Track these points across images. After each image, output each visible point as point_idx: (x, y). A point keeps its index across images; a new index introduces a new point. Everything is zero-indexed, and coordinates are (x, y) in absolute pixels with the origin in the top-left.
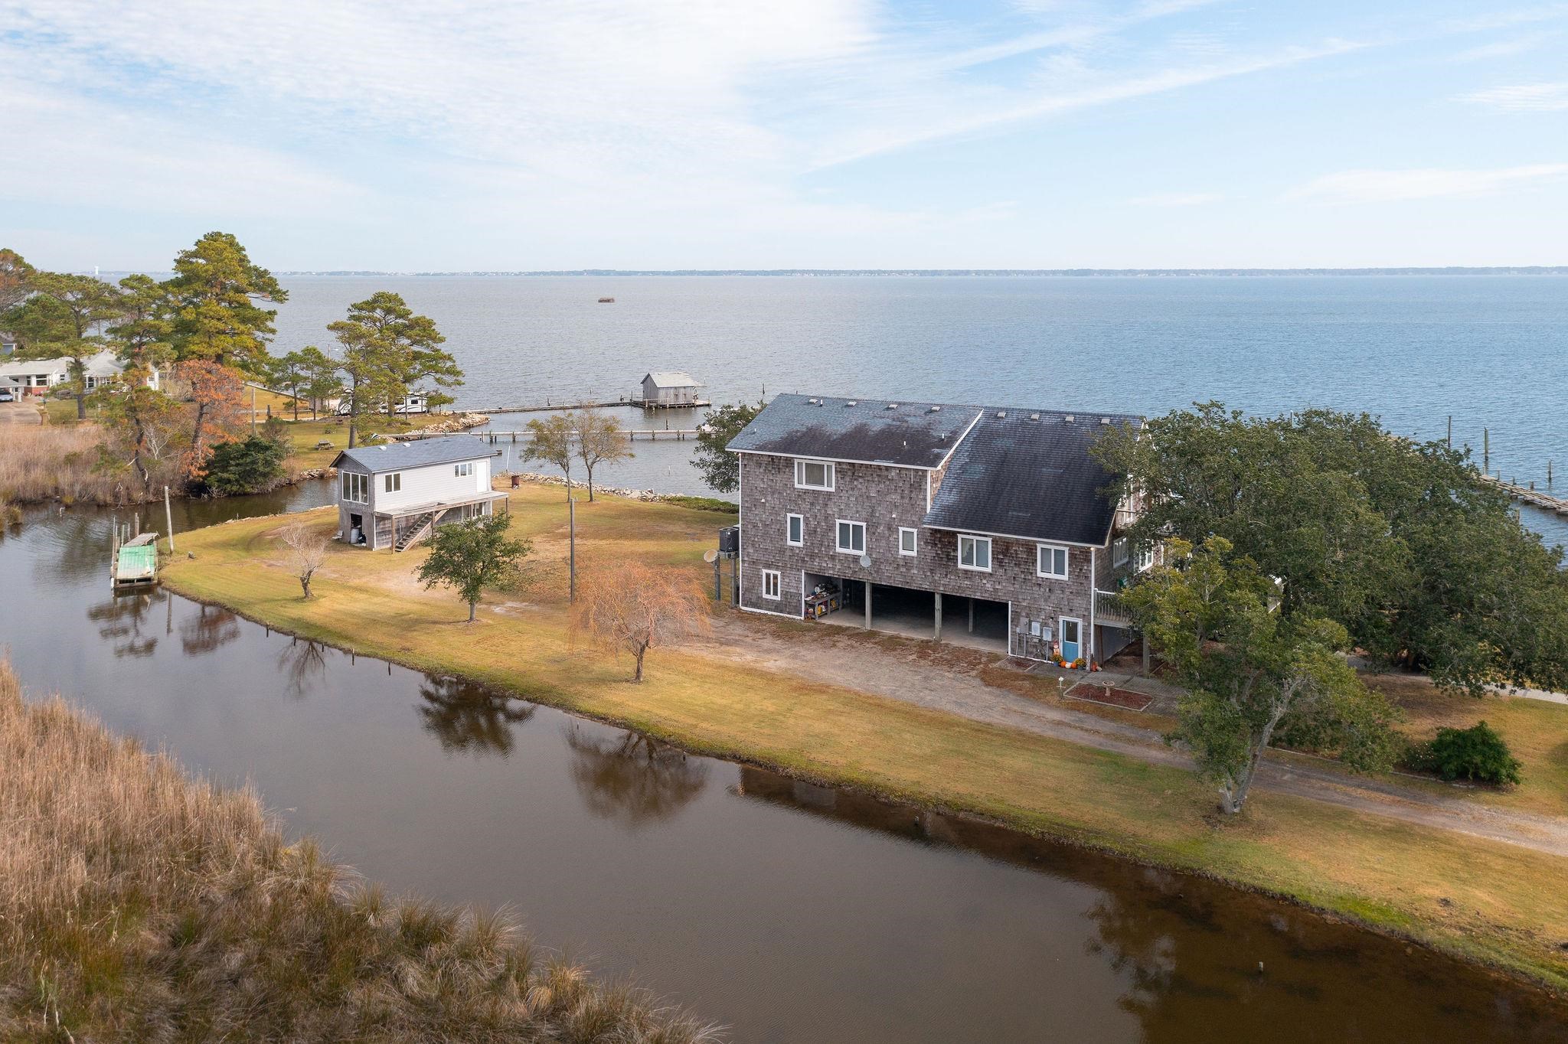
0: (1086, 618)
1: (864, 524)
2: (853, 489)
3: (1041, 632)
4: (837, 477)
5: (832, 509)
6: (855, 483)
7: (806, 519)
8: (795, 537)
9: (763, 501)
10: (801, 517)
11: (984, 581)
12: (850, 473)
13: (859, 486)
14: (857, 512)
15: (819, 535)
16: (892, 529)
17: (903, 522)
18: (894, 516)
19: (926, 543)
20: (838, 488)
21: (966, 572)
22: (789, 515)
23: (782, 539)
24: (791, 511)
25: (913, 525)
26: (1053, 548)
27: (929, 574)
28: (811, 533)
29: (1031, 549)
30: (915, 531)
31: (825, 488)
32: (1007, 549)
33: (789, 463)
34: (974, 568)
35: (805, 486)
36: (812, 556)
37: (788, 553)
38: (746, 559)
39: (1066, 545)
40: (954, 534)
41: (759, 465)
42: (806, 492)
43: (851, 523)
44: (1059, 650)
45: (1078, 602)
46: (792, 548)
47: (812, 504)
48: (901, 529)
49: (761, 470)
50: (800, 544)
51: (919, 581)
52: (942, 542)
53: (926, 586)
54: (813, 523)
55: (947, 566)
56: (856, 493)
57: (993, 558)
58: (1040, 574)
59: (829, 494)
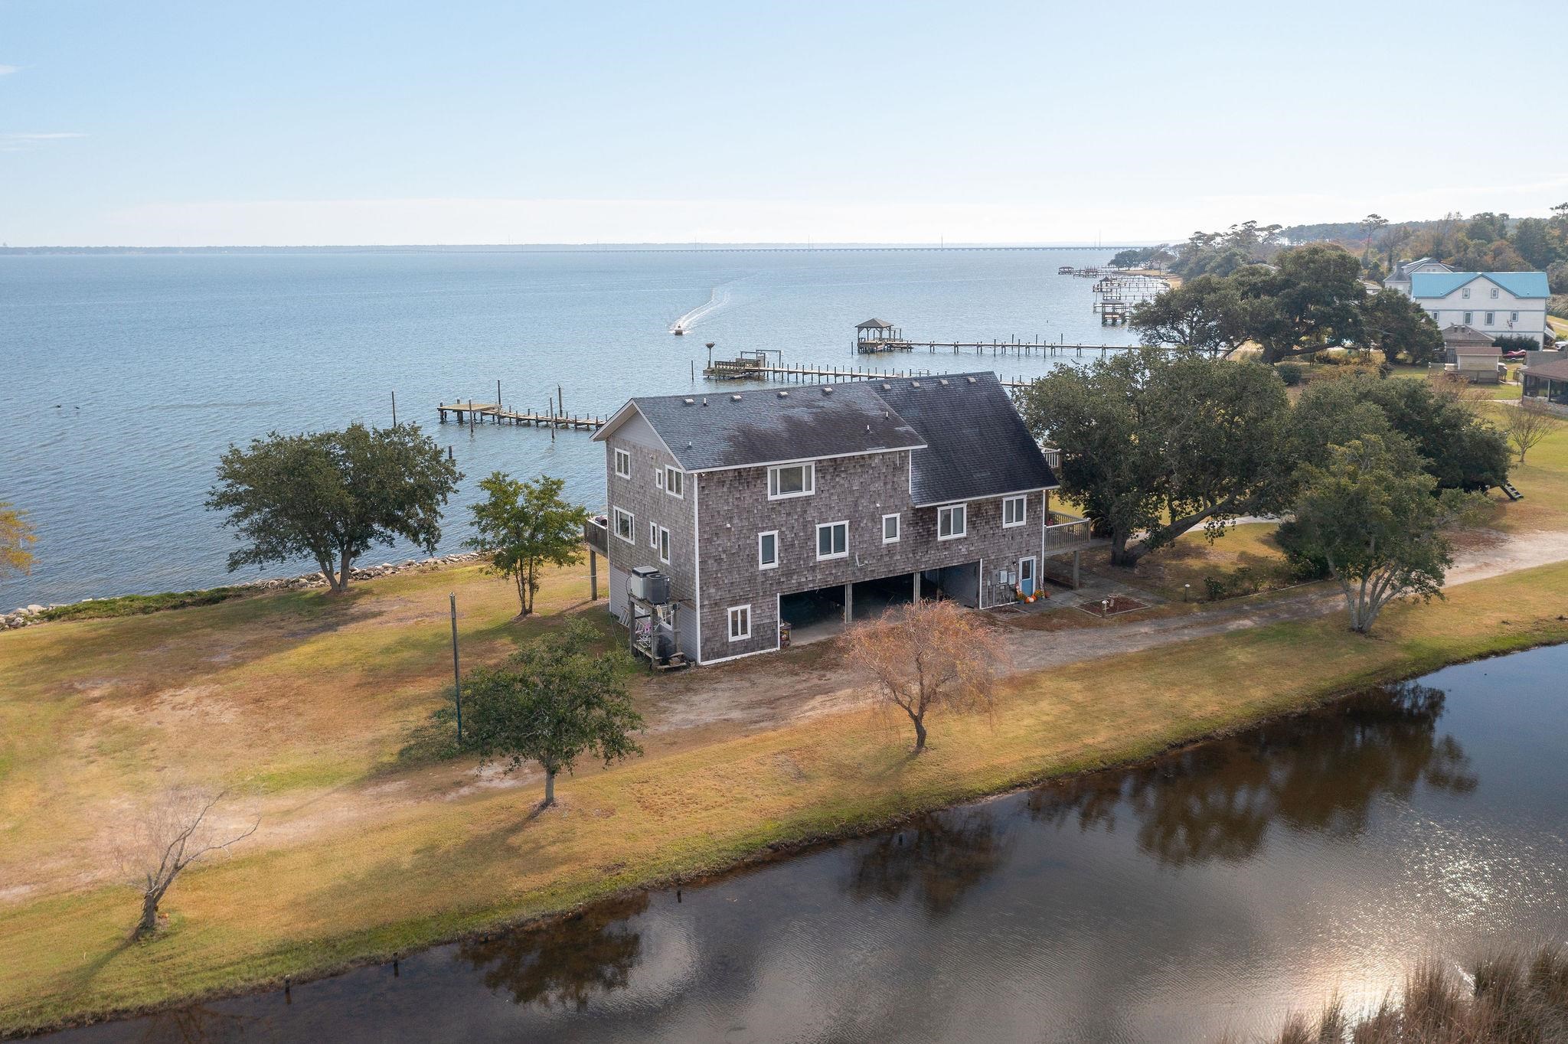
0: (1038, 554)
1: (846, 523)
2: (834, 487)
3: (1008, 579)
4: (817, 478)
5: (812, 513)
6: (837, 480)
7: (781, 533)
8: (769, 557)
9: (729, 526)
10: (776, 533)
11: (960, 547)
12: (831, 470)
13: (842, 482)
14: (839, 511)
15: (796, 550)
16: (875, 519)
17: (885, 510)
18: (878, 505)
19: (909, 525)
20: (818, 489)
21: (945, 542)
22: (761, 535)
23: (752, 566)
24: (763, 529)
25: (896, 509)
26: (1014, 499)
27: (911, 555)
28: (787, 547)
29: (997, 504)
30: (898, 515)
31: (804, 493)
32: (979, 509)
33: (761, 473)
34: (952, 536)
35: (780, 496)
36: (789, 574)
37: (760, 579)
38: (706, 603)
39: (1025, 494)
40: (934, 509)
41: (722, 483)
42: (781, 503)
43: (832, 525)
44: (1020, 588)
45: (1034, 541)
46: (765, 573)
47: (789, 514)
48: (884, 517)
49: (725, 489)
50: (775, 565)
51: (901, 566)
52: (923, 521)
53: (909, 569)
54: (789, 536)
55: (928, 542)
56: (839, 490)
57: (968, 522)
58: (1005, 526)
59: (808, 499)
